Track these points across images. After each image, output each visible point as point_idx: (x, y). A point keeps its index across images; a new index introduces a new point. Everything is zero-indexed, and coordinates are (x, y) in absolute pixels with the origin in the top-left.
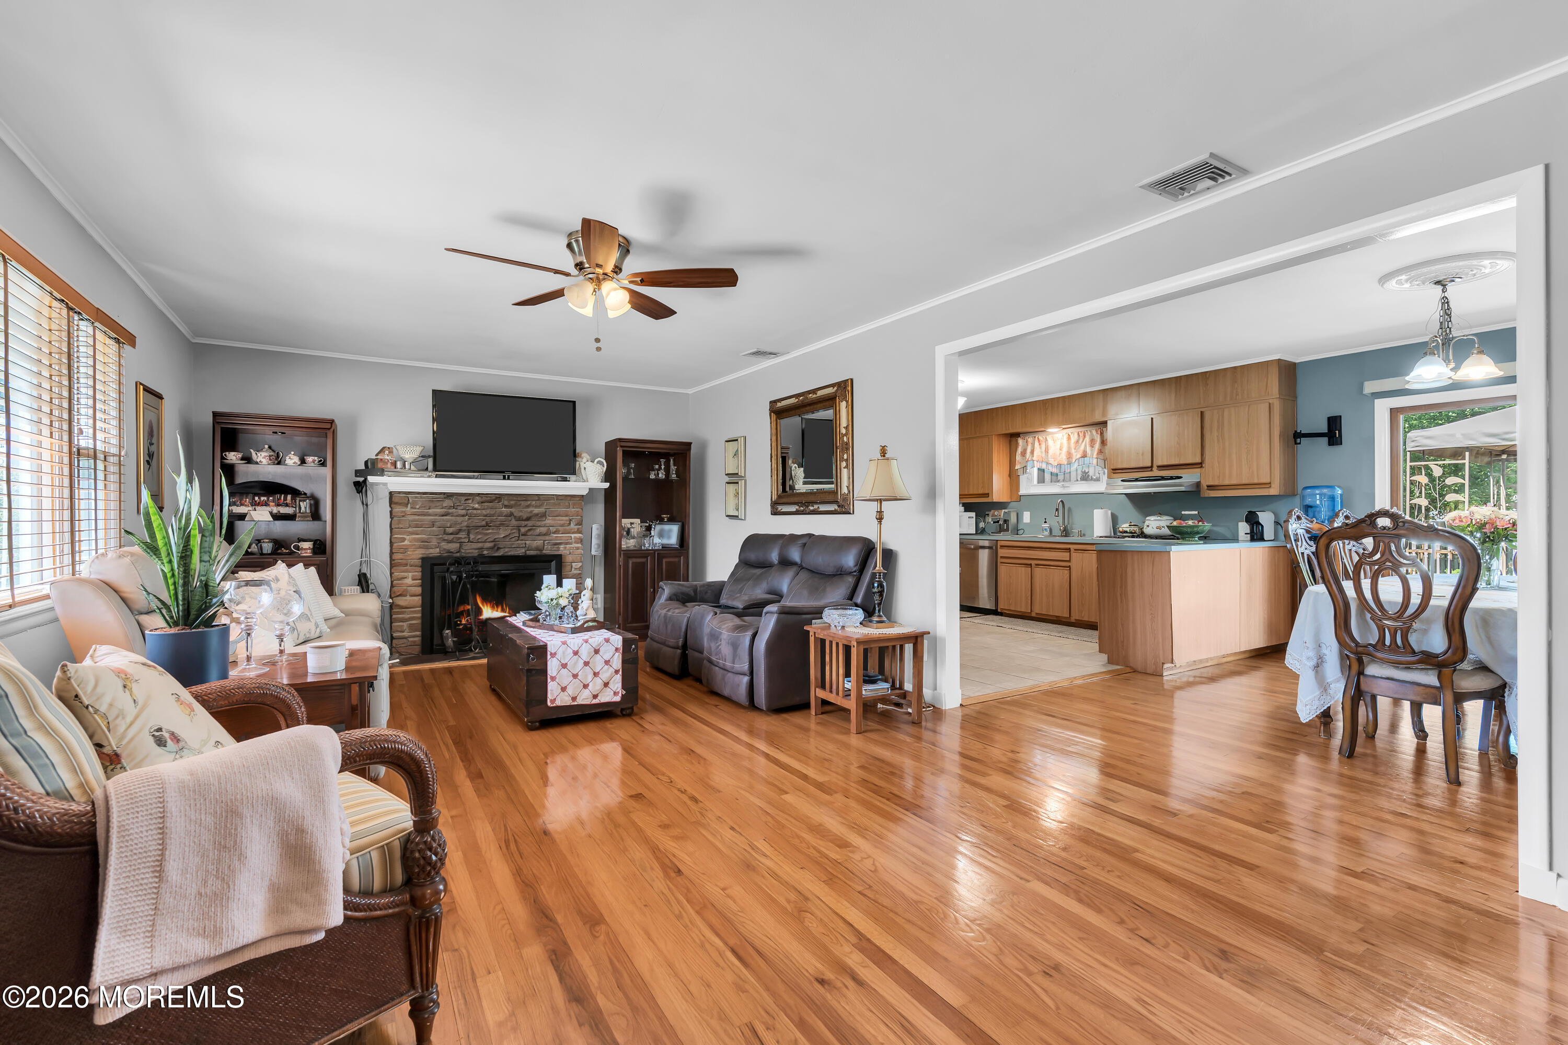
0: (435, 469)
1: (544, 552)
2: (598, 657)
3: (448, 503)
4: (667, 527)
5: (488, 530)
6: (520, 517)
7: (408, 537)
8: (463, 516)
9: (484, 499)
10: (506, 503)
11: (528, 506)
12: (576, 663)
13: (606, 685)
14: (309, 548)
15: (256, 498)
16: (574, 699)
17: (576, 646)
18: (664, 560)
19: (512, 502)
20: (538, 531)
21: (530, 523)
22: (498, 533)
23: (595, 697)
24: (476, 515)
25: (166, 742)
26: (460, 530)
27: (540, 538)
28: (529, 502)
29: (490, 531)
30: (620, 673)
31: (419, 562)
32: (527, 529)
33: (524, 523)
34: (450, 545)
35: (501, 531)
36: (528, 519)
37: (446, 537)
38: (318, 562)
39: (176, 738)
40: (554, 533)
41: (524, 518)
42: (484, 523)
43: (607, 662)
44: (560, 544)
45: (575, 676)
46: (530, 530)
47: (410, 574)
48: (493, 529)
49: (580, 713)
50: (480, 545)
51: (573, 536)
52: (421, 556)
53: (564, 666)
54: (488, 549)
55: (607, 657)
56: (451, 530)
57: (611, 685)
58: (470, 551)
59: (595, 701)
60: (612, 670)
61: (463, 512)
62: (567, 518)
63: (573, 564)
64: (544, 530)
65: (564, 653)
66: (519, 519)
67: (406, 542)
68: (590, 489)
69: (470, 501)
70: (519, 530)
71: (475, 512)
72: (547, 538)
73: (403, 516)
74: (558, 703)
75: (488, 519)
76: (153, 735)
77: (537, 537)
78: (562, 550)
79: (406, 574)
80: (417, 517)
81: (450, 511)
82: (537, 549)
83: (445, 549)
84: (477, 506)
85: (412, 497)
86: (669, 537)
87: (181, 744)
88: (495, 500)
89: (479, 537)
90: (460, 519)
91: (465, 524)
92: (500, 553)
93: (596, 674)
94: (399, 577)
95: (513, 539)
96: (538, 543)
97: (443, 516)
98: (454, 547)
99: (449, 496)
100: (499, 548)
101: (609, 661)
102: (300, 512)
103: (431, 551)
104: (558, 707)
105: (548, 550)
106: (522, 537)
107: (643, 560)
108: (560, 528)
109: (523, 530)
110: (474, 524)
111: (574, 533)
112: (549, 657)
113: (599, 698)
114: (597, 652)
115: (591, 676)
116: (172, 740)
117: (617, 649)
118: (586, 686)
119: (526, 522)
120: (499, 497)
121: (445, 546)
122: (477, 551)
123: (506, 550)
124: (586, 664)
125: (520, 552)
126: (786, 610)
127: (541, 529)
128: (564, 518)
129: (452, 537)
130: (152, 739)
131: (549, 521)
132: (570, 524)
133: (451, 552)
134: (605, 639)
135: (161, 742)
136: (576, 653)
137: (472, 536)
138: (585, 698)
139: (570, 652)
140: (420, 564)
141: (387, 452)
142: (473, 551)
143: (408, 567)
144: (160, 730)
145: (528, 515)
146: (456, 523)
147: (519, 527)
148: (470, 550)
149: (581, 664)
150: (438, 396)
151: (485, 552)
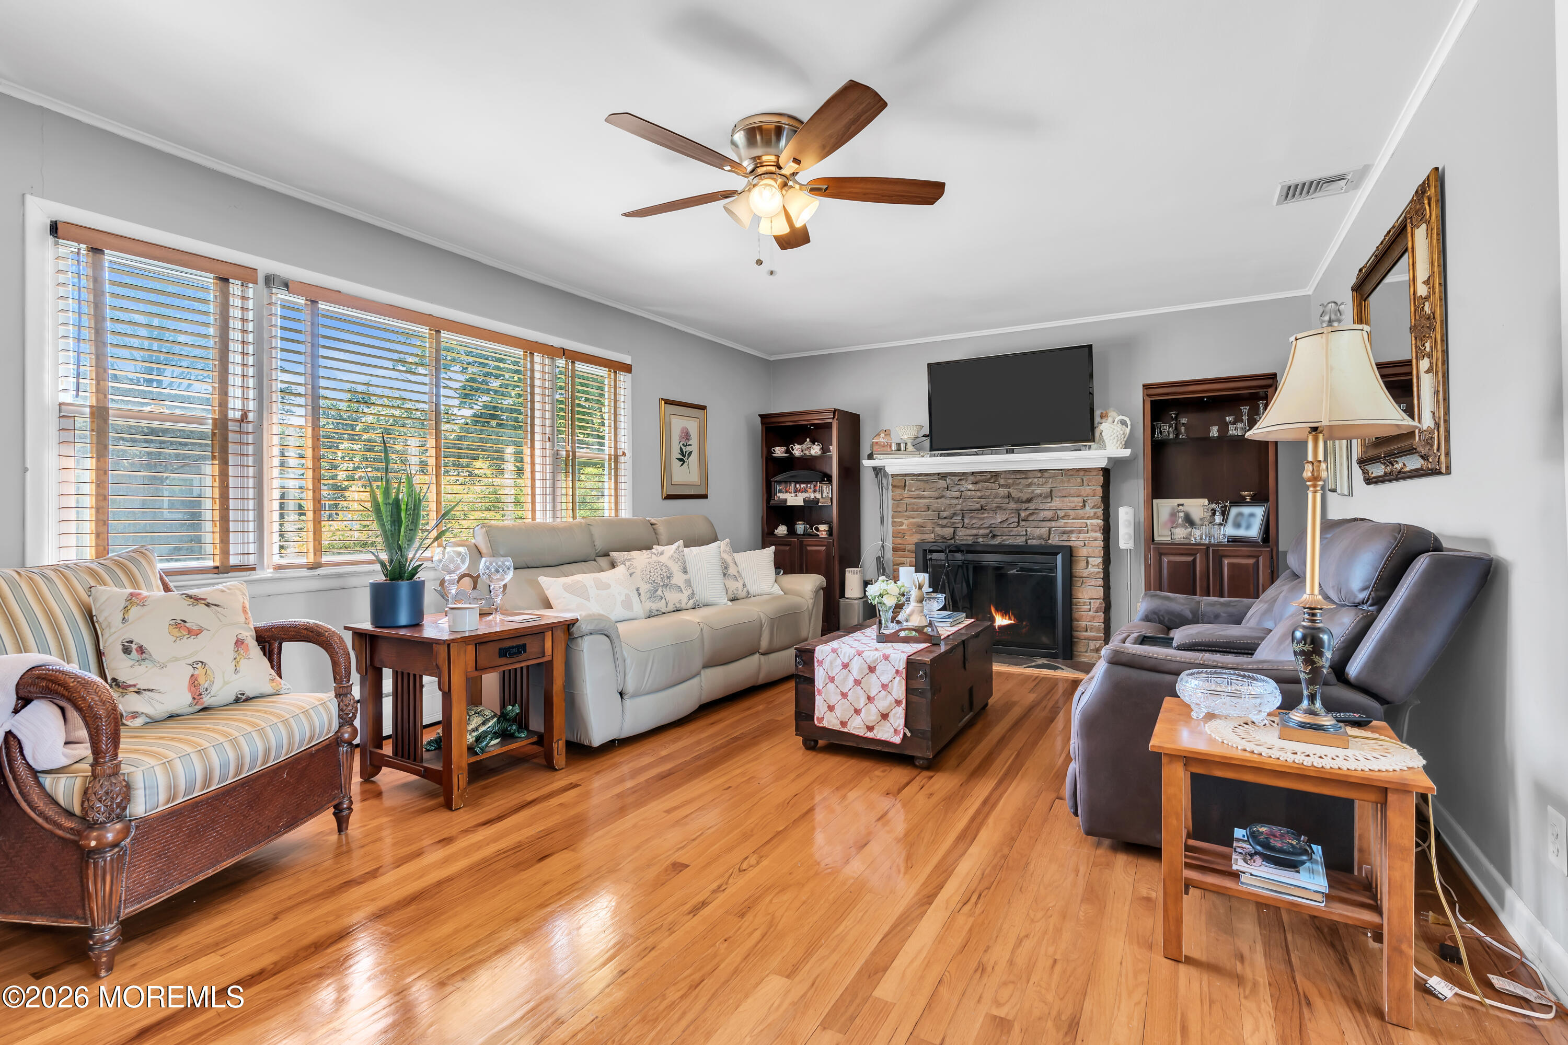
0: (932, 449)
1: (1050, 542)
2: (873, 677)
3: (943, 484)
4: (1246, 510)
5: (983, 514)
6: (1019, 498)
7: (906, 522)
8: (957, 498)
9: (979, 478)
10: (1002, 482)
11: (1029, 485)
12: (845, 679)
13: (885, 716)
14: (824, 530)
15: (798, 486)
16: (843, 724)
17: (847, 658)
18: (1226, 561)
19: (1010, 481)
20: (1043, 514)
21: (1032, 506)
22: (994, 518)
23: (870, 729)
24: (971, 498)
25: (131, 651)
26: (954, 514)
27: (1044, 524)
28: (1030, 480)
29: (986, 515)
30: (904, 705)
31: (913, 547)
32: (1028, 513)
33: (1024, 506)
34: (944, 530)
35: (998, 516)
36: (1029, 501)
37: (941, 522)
38: (826, 543)
39: (141, 650)
40: (1063, 518)
41: (1024, 499)
42: (978, 506)
43: (884, 687)
44: (1071, 532)
45: (844, 695)
46: (1031, 514)
47: (908, 560)
48: (988, 513)
49: (855, 745)
50: (974, 531)
51: (1088, 522)
52: (916, 541)
53: (832, 679)
54: (984, 536)
55: (885, 679)
56: (944, 514)
57: (891, 718)
58: (965, 538)
59: (869, 735)
60: (890, 699)
61: (958, 494)
62: (1080, 499)
63: (1090, 559)
64: (1049, 514)
65: (831, 663)
66: (1019, 501)
67: (904, 527)
68: (1109, 459)
69: (963, 482)
70: (1019, 514)
71: (969, 493)
72: (1053, 524)
73: (901, 500)
74: (825, 724)
75: (983, 501)
76: (123, 645)
77: (1041, 523)
78: (1074, 541)
79: (904, 559)
80: (913, 500)
81: (944, 493)
82: (1040, 538)
83: (939, 535)
84: (970, 487)
85: (909, 480)
86: (1248, 527)
87: (144, 656)
88: (990, 479)
89: (974, 521)
90: (954, 502)
91: (959, 507)
92: (996, 542)
93: (870, 699)
94: (898, 562)
95: (1012, 526)
96: (1043, 531)
97: (937, 499)
98: (948, 532)
99: (943, 476)
100: (994, 536)
101: (887, 685)
102: (822, 497)
103: (926, 536)
104: (824, 729)
105: (1055, 540)
106: (1022, 523)
107: (1190, 559)
108: (1071, 513)
109: (1023, 514)
110: (968, 507)
111: (1088, 518)
112: (816, 664)
113: (875, 731)
114: (872, 669)
115: (863, 700)
116: (137, 650)
117: (897, 672)
118: (857, 712)
119: (1027, 505)
120: (995, 475)
121: (939, 531)
122: (971, 538)
123: (1004, 538)
124: (857, 682)
125: (1020, 541)
126: (1124, 659)
127: (1046, 512)
128: (1076, 499)
129: (945, 521)
130: (121, 647)
131: (1057, 503)
132: (1084, 506)
133: (945, 538)
134: (883, 655)
135: (127, 651)
136: (845, 666)
137: (966, 521)
138: (856, 727)
139: (839, 662)
140: (914, 549)
141: (883, 435)
142: (969, 538)
143: (906, 553)
144: (131, 642)
145: (1029, 496)
146: (950, 506)
147: (1018, 512)
148: (964, 536)
149: (851, 682)
150: (933, 369)
151: (980, 540)
